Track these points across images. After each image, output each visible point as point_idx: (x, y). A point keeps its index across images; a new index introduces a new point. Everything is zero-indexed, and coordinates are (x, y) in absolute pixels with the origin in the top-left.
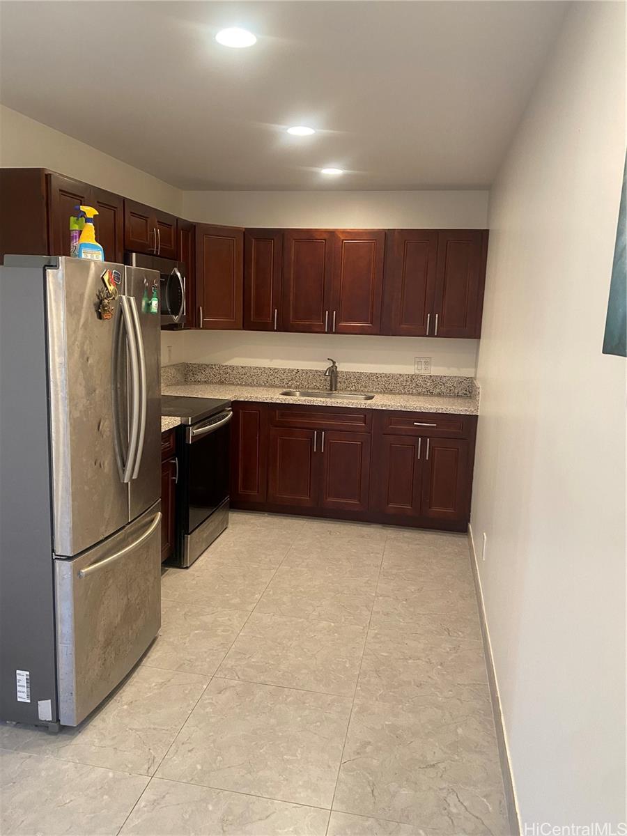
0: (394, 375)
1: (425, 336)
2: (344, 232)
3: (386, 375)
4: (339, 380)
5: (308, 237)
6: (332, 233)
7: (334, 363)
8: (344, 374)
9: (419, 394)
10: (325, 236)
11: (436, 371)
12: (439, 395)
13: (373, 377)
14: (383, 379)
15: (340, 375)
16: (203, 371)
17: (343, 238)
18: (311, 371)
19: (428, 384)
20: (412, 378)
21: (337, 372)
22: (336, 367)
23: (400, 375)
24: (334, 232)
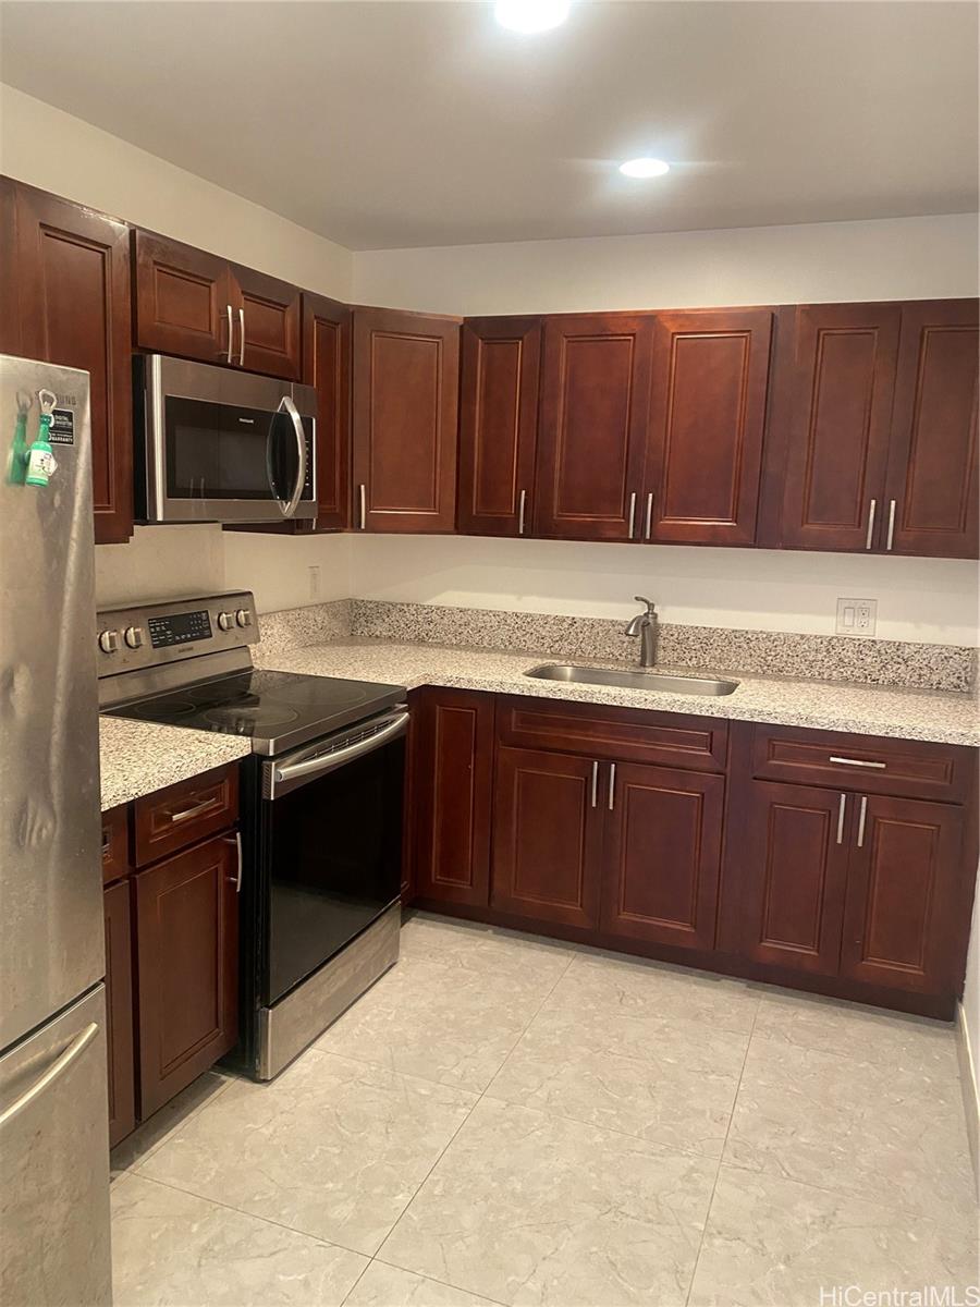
0: (787, 637)
1: (863, 550)
2: (676, 315)
3: (769, 635)
4: (661, 643)
5: (596, 331)
6: (650, 319)
7: (651, 606)
8: (674, 631)
9: (846, 681)
10: (635, 327)
11: (886, 629)
12: (893, 685)
13: (737, 640)
14: (761, 645)
15: (664, 633)
16: (385, 617)
17: (673, 331)
18: (601, 622)
19: (869, 660)
20: (830, 644)
21: (657, 626)
22: (656, 616)
23: (802, 637)
24: (655, 316)
